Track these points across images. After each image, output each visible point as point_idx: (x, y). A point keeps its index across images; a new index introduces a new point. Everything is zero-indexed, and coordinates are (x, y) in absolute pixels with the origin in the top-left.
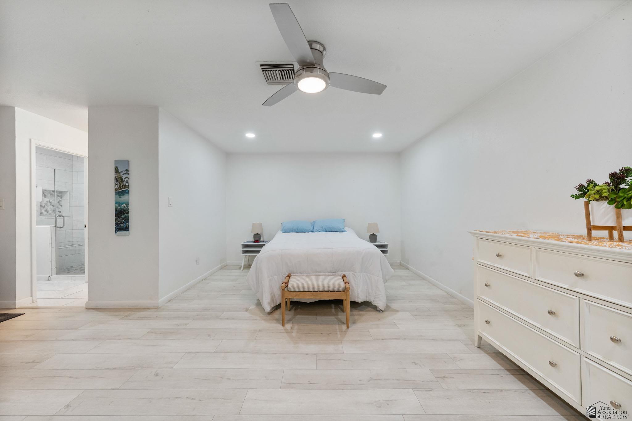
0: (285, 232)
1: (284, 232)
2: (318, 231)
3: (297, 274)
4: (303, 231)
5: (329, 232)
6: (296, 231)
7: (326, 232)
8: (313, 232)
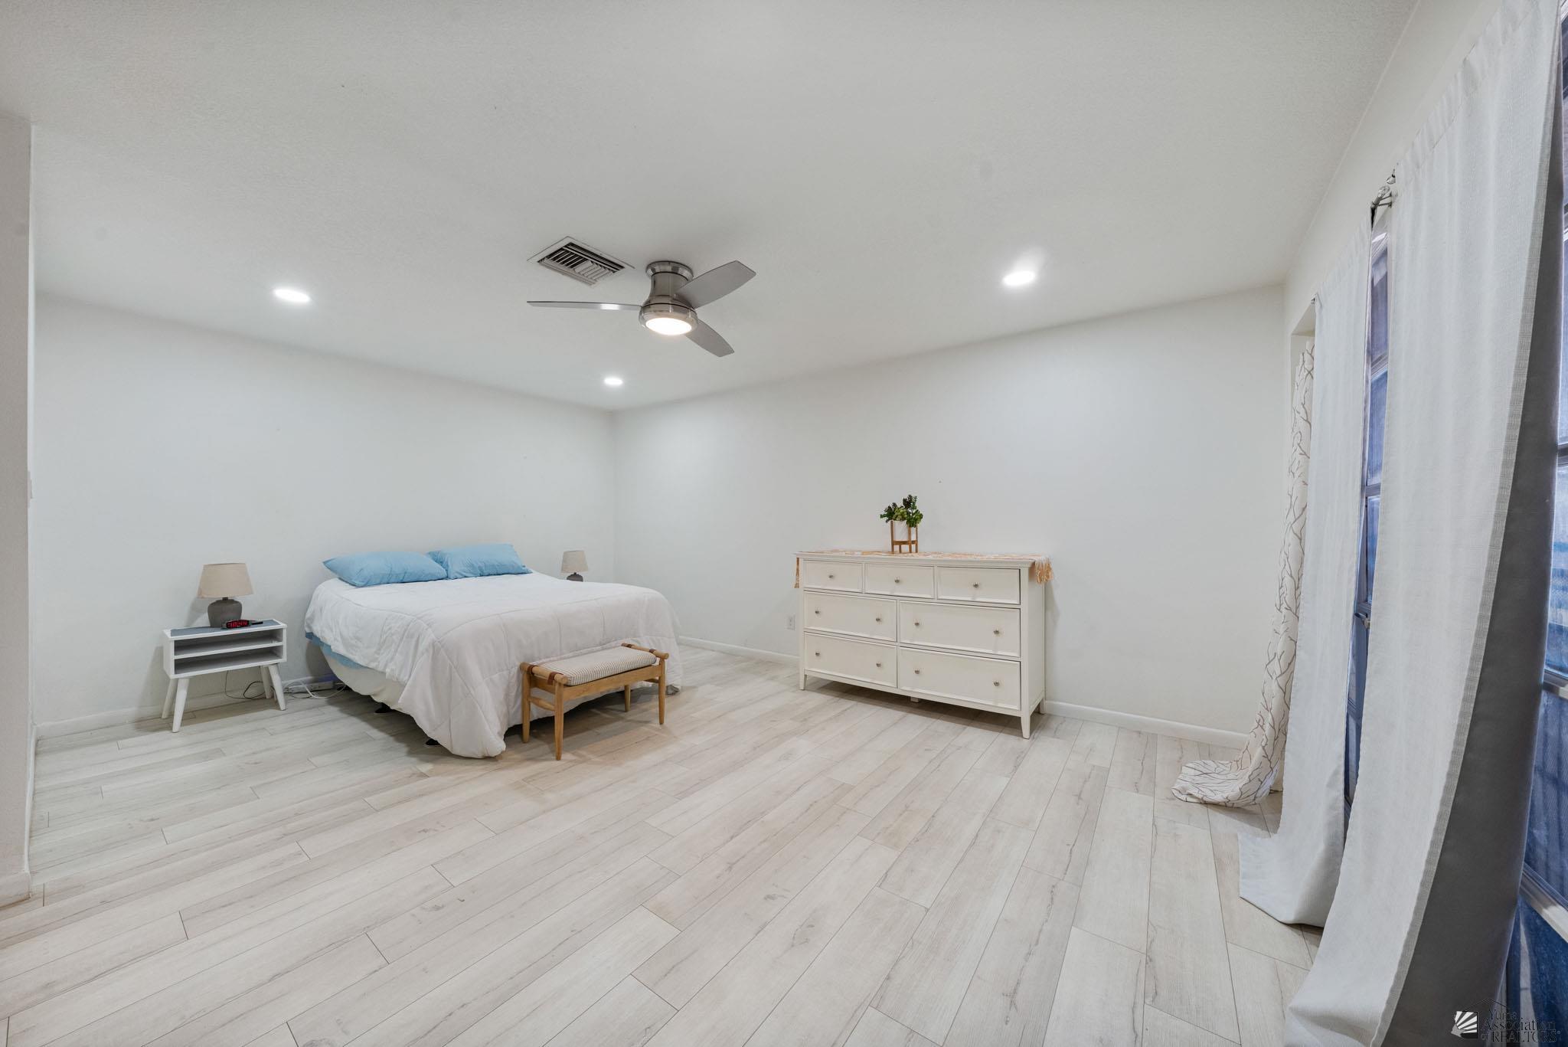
0: (367, 583)
1: (363, 584)
2: (462, 575)
3: (540, 659)
4: (422, 578)
5: (489, 575)
6: (399, 581)
7: (481, 576)
8: (447, 578)
